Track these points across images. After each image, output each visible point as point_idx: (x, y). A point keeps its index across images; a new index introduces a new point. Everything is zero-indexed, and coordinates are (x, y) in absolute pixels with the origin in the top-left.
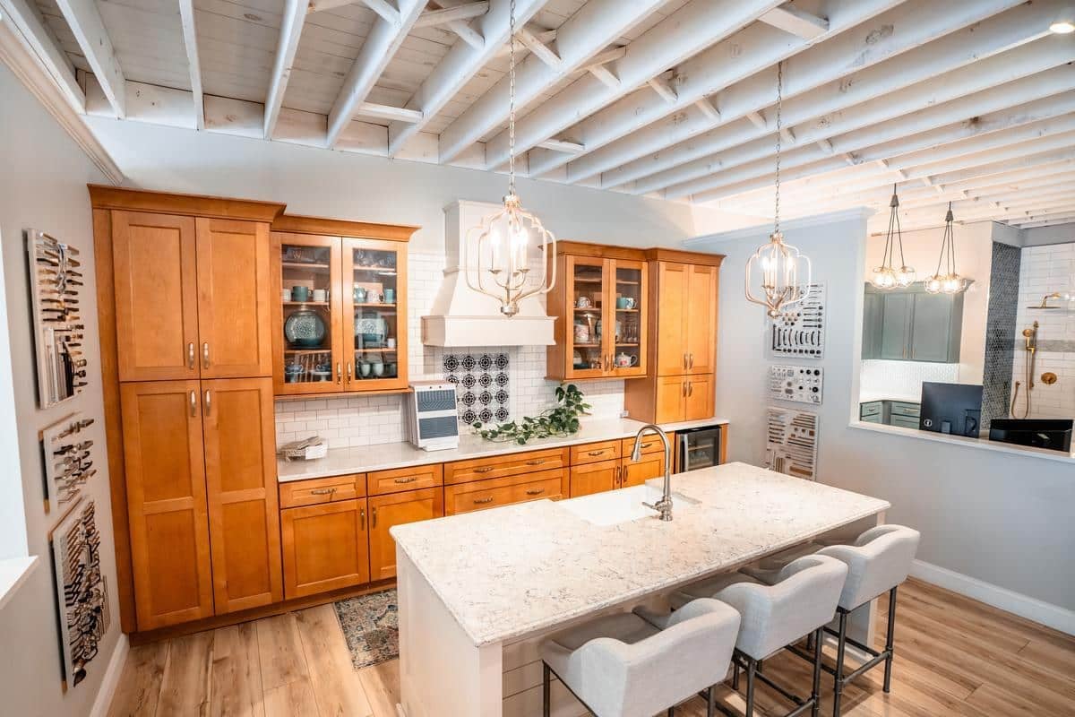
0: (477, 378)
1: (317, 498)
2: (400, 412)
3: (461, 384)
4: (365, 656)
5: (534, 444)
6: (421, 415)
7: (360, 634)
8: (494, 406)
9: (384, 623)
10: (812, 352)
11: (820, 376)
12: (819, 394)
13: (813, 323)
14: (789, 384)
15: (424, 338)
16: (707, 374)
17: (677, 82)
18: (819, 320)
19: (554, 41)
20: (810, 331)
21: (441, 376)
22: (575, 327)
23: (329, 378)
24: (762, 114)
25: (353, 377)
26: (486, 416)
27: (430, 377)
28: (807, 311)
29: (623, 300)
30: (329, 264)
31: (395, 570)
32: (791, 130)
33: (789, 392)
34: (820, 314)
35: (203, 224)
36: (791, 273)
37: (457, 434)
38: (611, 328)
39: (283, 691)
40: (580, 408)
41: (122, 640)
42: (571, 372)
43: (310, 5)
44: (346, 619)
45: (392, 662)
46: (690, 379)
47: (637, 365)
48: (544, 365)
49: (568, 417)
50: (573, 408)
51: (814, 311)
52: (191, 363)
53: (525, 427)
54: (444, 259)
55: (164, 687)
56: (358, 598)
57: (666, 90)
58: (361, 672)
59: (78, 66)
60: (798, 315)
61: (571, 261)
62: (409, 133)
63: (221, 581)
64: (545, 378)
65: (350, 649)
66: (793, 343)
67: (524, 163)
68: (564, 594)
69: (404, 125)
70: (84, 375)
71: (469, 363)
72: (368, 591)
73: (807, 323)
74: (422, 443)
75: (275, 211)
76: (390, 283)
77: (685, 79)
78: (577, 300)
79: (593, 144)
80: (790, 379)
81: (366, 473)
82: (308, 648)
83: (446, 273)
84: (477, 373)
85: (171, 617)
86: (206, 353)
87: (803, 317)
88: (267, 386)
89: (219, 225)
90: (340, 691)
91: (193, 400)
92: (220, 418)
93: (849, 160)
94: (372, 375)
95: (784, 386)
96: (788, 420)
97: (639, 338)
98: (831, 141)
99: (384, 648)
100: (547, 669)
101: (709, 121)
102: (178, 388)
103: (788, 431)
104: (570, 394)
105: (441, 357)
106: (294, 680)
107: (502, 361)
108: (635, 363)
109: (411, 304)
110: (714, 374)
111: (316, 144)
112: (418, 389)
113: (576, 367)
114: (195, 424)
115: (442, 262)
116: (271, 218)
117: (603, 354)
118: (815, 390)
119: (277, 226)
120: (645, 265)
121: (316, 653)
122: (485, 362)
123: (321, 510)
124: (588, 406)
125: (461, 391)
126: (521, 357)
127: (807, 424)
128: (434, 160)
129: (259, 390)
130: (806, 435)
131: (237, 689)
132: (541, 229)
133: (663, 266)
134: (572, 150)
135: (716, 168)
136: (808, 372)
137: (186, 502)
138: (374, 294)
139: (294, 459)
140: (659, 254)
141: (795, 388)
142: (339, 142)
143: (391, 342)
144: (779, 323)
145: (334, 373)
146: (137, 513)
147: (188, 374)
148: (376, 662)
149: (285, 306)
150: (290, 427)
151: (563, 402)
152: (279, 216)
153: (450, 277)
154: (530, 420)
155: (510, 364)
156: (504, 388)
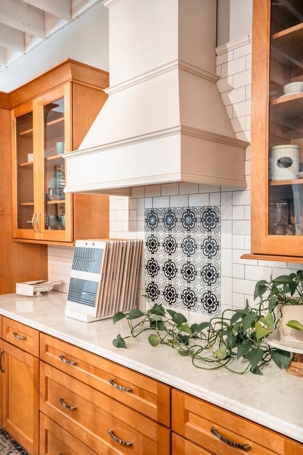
0: (179, 242)
3: (161, 249)
25: (43, 226)
71: (170, 219)
84: (179, 234)
105: (143, 211)
107: (211, 218)
122: (189, 219)
125: (161, 257)
155: (224, 224)
156: (212, 261)
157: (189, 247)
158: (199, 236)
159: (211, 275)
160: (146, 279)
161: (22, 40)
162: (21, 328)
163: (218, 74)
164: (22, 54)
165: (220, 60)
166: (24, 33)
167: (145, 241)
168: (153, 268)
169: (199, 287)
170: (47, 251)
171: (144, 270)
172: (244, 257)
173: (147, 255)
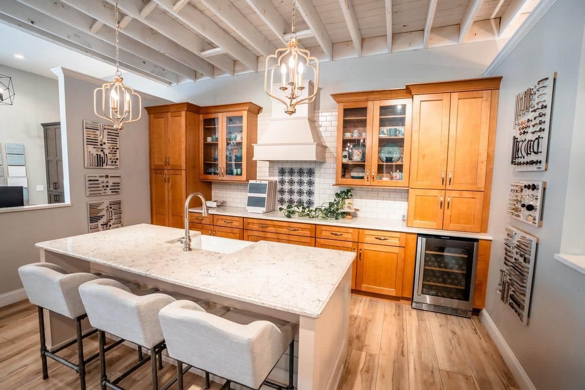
0: (296, 181)
3: (287, 184)
6: (249, 195)
10: (537, 163)
12: (536, 214)
13: (538, 128)
14: (517, 202)
16: (475, 191)
18: (540, 122)
21: (277, 178)
25: (225, 174)
29: (385, 129)
30: (216, 125)
33: (516, 210)
34: (542, 116)
37: (264, 206)
42: (339, 180)
46: (449, 193)
51: (541, 113)
52: (165, 163)
60: (528, 120)
66: (524, 153)
71: (292, 172)
74: (247, 208)
75: (186, 105)
80: (519, 196)
81: (213, 215)
84: (296, 178)
86: (170, 160)
87: (533, 123)
89: (173, 114)
92: (172, 184)
96: (515, 241)
105: (277, 169)
107: (311, 172)
110: (485, 192)
112: (251, 182)
114: (166, 186)
116: (185, 109)
117: (366, 169)
122: (301, 172)
125: (286, 187)
126: (322, 170)
127: (525, 249)
136: (529, 187)
152: (191, 108)
155: (316, 174)
156: (311, 188)
157: (301, 183)
158: (305, 179)
159: (310, 193)
160: (279, 196)
161: (195, 75)
162: (229, 218)
163: (315, 119)
164: (193, 81)
165: (316, 115)
166: (196, 71)
167: (278, 181)
168: (282, 192)
169: (305, 198)
170: (211, 186)
171: (277, 193)
172: (334, 185)
173: (279, 187)
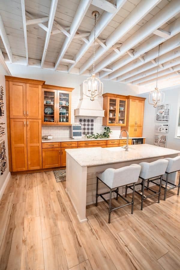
1: (50, 147)
2: (69, 131)
3: (83, 125)
4: (59, 180)
5: (99, 139)
6: (73, 131)
7: (58, 176)
8: (90, 131)
9: (63, 175)
10: (166, 120)
11: (168, 126)
12: (167, 130)
13: (167, 114)
14: (160, 128)
15: (75, 114)
16: (141, 126)
17: (134, 52)
18: (168, 113)
19: (105, 42)
20: (166, 115)
21: (78, 123)
22: (109, 114)
23: (53, 121)
24: (155, 60)
25: (59, 121)
26: (88, 133)
27: (76, 123)
28: (165, 111)
29: (121, 108)
30: (54, 96)
31: (66, 164)
32: (162, 65)
33: (160, 130)
34: (168, 111)
35: (28, 85)
36: (160, 97)
37: (81, 136)
38: (118, 115)
39: (41, 185)
40: (110, 132)
41: (9, 173)
42: (108, 124)
43: (51, 33)
44: (56, 174)
45: (65, 182)
46: (136, 127)
47: (124, 123)
48: (102, 122)
49: (107, 134)
50: (108, 132)
51: (167, 111)
52: (24, 115)
53: (97, 136)
54: (80, 96)
55: (18, 182)
56: (58, 170)
57: (131, 54)
58: (58, 183)
59: (3, 52)
60: (163, 112)
61: (109, 98)
62: (73, 66)
63: (29, 163)
64: (102, 125)
65: (56, 179)
66: (162, 118)
67: (99, 75)
68: (101, 160)
69: (71, 64)
70: (3, 113)
71: (85, 121)
72: (61, 169)
73: (165, 114)
74: (73, 137)
75: (43, 83)
76: (67, 101)
77: (136, 52)
78: (110, 107)
79: (115, 69)
80: (160, 127)
81: (61, 142)
82: (47, 178)
83: (80, 100)
84: (86, 123)
85: (19, 169)
86: (28, 113)
87: (164, 112)
88: (40, 121)
89: (31, 85)
90: (53, 186)
91: (25, 123)
92: (30, 127)
93: (178, 73)
94: (63, 121)
95: (159, 129)
96: (160, 137)
97: (124, 117)
98: (172, 68)
99: (63, 179)
100: (98, 178)
101: (142, 62)
102: (22, 120)
103: (159, 140)
104: (107, 129)
105: (78, 119)
106: (44, 183)
107: (92, 121)
108: (123, 123)
109: (72, 106)
110: (142, 127)
111: (52, 69)
112: (73, 125)
113: (109, 123)
114: (25, 128)
115: (79, 97)
116: (42, 84)
117: (116, 120)
118: (167, 129)
119: (43, 87)
120: (127, 100)
121: (49, 179)
123: (51, 149)
124: (112, 132)
125: (83, 127)
127: (164, 138)
128: (78, 74)
129: (38, 122)
130: (164, 140)
131: (32, 183)
132: (100, 82)
133: (131, 100)
134: (110, 71)
135: (144, 76)
136: (165, 125)
137: (22, 145)
138: (64, 103)
139: (46, 139)
140: (130, 97)
141: (162, 129)
142: (57, 69)
143: (67, 114)
144: (159, 114)
145: (55, 120)
146: (13, 147)
147: (24, 117)
148: (61, 181)
149: (45, 105)
150: (45, 132)
151: (106, 131)
152: (43, 84)
153: (81, 101)
154: (98, 134)
155: (94, 121)
156: (92, 127)
157: (88, 125)
158: (90, 123)
162: (70, 143)
